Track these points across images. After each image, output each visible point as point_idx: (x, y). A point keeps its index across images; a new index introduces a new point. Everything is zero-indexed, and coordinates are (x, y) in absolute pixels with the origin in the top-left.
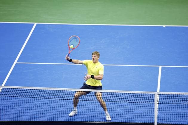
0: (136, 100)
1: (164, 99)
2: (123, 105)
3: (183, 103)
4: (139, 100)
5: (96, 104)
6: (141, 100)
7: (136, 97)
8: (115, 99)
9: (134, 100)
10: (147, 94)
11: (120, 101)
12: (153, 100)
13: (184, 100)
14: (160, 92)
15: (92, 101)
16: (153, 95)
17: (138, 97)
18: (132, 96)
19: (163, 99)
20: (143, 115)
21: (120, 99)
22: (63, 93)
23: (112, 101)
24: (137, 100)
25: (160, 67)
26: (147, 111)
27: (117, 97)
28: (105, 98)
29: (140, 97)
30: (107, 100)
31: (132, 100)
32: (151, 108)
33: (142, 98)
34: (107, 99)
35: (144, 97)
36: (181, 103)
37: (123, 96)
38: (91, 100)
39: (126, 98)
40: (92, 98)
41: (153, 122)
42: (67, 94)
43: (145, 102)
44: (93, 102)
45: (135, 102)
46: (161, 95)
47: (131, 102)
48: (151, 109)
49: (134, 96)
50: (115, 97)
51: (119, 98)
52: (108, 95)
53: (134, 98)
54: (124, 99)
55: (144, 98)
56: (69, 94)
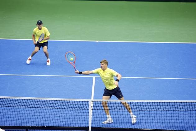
0: (72, 107)
1: (98, 106)
2: (61, 111)
3: (114, 109)
4: (76, 107)
5: (38, 110)
6: (78, 107)
7: (73, 104)
8: (54, 106)
9: (71, 107)
10: (83, 101)
11: (59, 108)
12: (87, 107)
13: (114, 106)
14: (94, 99)
15: (34, 108)
16: (88, 102)
17: (75, 104)
18: (70, 103)
19: (96, 106)
20: (79, 120)
21: (59, 106)
22: (8, 101)
23: (52, 107)
24: (74, 107)
25: (94, 78)
26: (82, 116)
27: (56, 104)
28: (46, 105)
29: (77, 104)
30: (47, 107)
31: (69, 107)
32: (86, 113)
33: (78, 105)
34: (47, 106)
35: (80, 104)
36: (112, 109)
37: (62, 103)
39: (65, 105)
40: (34, 105)
41: (88, 126)
42: (11, 101)
43: (80, 108)
44: (35, 108)
45: (72, 108)
46: (95, 103)
47: (69, 108)
48: (86, 115)
49: (72, 103)
50: (55, 104)
51: (58, 105)
52: (48, 102)
53: (71, 105)
54: (63, 106)
55: (80, 105)
56: (13, 101)
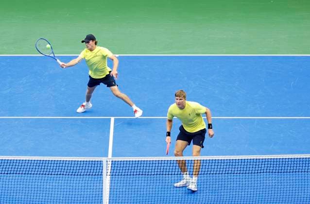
0: (74, 171)
1: (118, 168)
2: (55, 179)
3: (147, 173)
4: (80, 171)
5: (14, 178)
6: (83, 171)
7: (76, 165)
8: (43, 170)
9: (71, 171)
10: (92, 161)
11: (50, 173)
12: (101, 171)
13: (148, 168)
14: (112, 157)
15: (7, 174)
16: (101, 163)
17: (79, 165)
18: (70, 165)
19: (116, 168)
20: (86, 193)
21: (51, 170)
23: (39, 173)
24: (77, 171)
25: (113, 119)
26: (92, 187)
27: (46, 167)
28: (28, 170)
29: (82, 165)
30: (30, 173)
31: (68, 171)
32: (98, 182)
33: (84, 168)
34: (31, 170)
35: (87, 165)
36: (144, 173)
37: (55, 165)
38: (6, 172)
39: (60, 168)
40: (7, 169)
43: (88, 174)
44: (9, 175)
45: (73, 174)
46: (114, 163)
47: (67, 174)
48: (98, 184)
49: (73, 165)
50: (43, 167)
51: (49, 168)
52: (32, 165)
53: (72, 168)
54: (57, 170)
55: (87, 168)
